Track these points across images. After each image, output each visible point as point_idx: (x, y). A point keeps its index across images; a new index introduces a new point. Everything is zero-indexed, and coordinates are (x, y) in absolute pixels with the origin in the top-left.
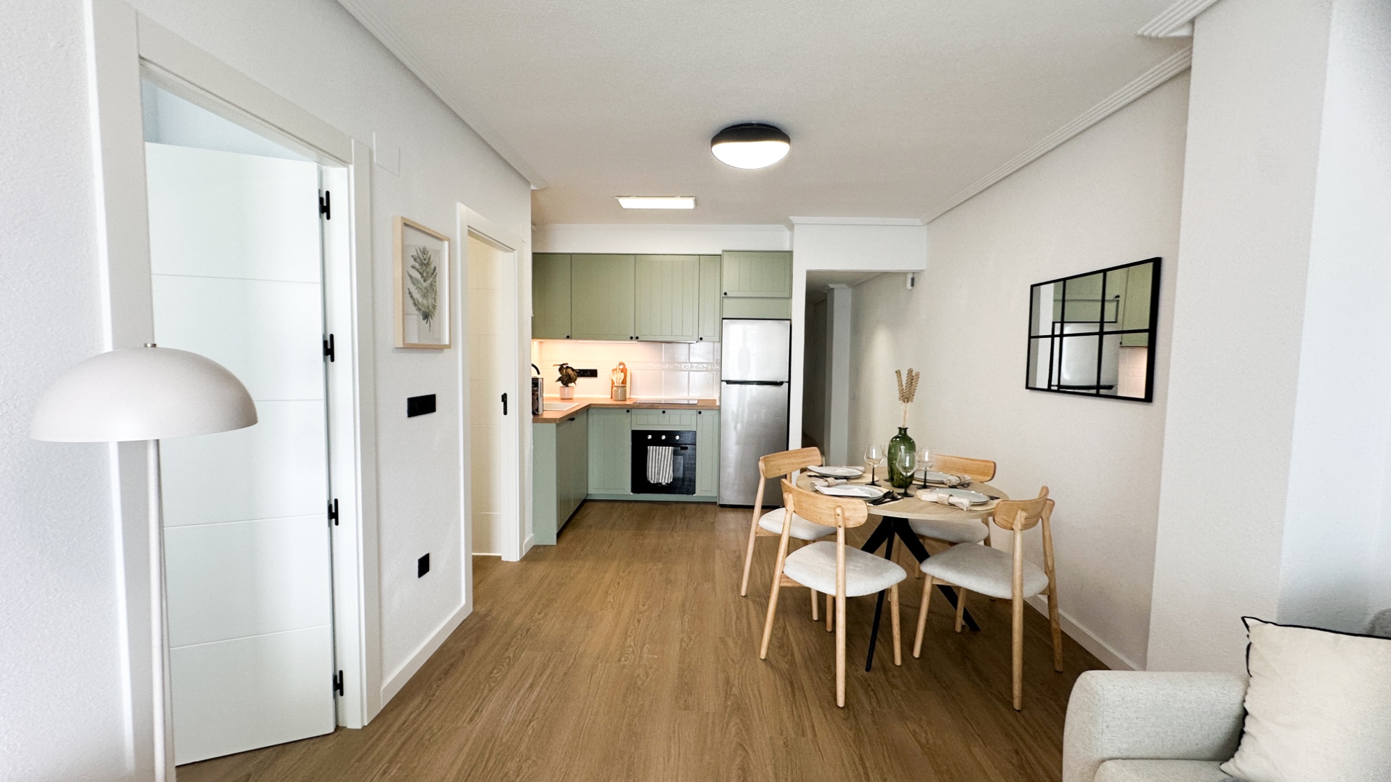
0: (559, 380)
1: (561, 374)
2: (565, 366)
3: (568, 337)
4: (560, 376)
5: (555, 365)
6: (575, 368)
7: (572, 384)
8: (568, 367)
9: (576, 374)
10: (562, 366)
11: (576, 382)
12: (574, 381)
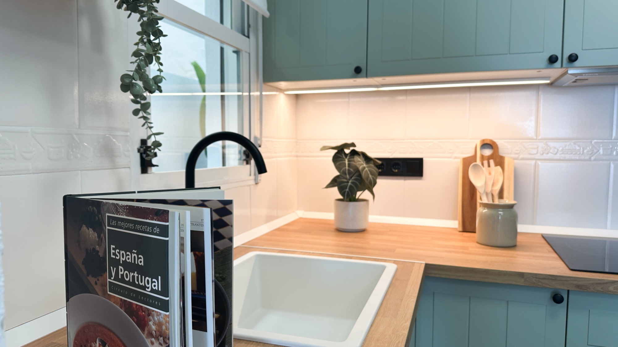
0: (335, 182)
1: (338, 168)
2: (347, 151)
3: (358, 71)
4: (337, 173)
5: (325, 148)
6: (372, 154)
7: (365, 195)
8: (354, 153)
9: (375, 170)
10: (340, 150)
11: (375, 189)
12: (370, 186)
